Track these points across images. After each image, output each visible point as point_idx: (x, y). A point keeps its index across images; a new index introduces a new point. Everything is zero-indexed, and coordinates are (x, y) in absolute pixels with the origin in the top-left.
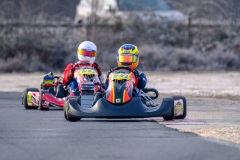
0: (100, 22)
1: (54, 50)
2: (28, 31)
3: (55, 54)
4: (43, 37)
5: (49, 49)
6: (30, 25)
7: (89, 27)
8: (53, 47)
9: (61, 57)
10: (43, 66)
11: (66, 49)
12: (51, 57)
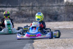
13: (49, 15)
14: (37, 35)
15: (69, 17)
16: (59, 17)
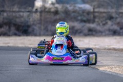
0: (47, 10)
1: (23, 24)
2: (9, 14)
3: (23, 27)
4: (17, 17)
5: (20, 24)
6: (10, 11)
7: (41, 12)
8: (22, 23)
9: (26, 28)
10: (17, 32)
11: (29, 24)
12: (21, 28)
13: (15, 25)
14: (64, 59)
15: (47, 31)
16: (30, 30)
